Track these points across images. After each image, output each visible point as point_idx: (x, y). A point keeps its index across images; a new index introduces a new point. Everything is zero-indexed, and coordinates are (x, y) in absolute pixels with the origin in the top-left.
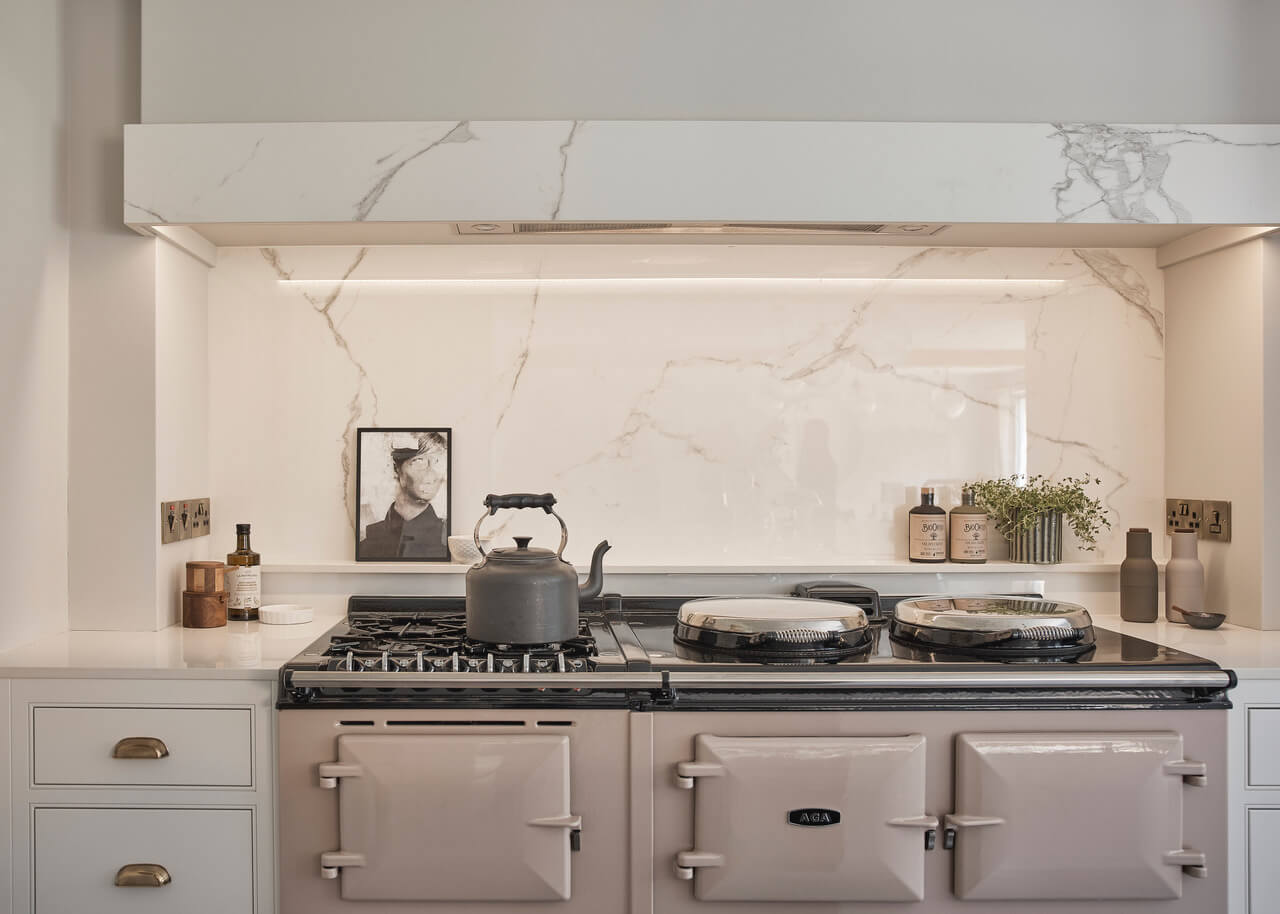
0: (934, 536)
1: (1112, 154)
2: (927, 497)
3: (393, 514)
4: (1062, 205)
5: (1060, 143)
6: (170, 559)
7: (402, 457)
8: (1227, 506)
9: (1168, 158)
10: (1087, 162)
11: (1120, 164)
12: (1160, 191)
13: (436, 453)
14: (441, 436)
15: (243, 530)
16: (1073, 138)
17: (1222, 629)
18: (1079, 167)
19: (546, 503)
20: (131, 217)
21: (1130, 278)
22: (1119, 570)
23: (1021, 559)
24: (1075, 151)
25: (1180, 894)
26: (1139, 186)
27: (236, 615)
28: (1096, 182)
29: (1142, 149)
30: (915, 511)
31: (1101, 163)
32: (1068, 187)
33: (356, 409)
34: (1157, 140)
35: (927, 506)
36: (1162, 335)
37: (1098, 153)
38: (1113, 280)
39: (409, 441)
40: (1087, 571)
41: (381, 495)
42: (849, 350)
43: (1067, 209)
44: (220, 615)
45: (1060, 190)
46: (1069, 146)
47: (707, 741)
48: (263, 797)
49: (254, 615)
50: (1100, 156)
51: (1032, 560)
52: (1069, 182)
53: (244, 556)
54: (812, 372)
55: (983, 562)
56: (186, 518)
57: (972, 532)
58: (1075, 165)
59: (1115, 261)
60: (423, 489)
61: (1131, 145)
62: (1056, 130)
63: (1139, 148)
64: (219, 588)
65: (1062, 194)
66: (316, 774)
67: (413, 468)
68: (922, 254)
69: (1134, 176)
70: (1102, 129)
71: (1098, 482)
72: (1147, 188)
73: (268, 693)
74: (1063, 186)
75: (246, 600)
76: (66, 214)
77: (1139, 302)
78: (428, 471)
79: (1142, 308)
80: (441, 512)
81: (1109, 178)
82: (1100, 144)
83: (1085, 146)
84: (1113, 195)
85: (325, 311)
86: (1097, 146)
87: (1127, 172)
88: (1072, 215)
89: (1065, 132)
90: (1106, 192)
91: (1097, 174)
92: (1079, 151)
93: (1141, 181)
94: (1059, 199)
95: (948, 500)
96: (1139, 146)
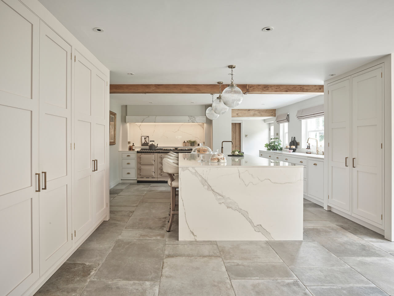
0: (185, 144)
2: (184, 141)
3: (144, 142)
5: (189, 117)
6: (129, 145)
7: (145, 138)
9: (196, 118)
11: (193, 119)
12: (196, 120)
13: (148, 138)
14: (148, 137)
15: (133, 144)
19: (154, 141)
20: (126, 122)
21: (201, 125)
27: (133, 150)
33: (142, 134)
35: (184, 142)
39: (146, 137)
41: (143, 141)
42: (179, 130)
43: (189, 122)
45: (189, 120)
47: (162, 155)
48: (136, 159)
49: (134, 150)
53: (133, 145)
55: (188, 146)
56: (129, 143)
57: (187, 144)
60: (147, 141)
64: (132, 148)
66: (139, 157)
67: (146, 139)
70: (191, 116)
71: (196, 140)
73: (136, 152)
75: (134, 149)
76: (122, 121)
78: (147, 139)
79: (202, 127)
80: (148, 142)
85: (139, 127)
90: (192, 121)
91: (191, 119)
95: (186, 142)
96: (194, 117)
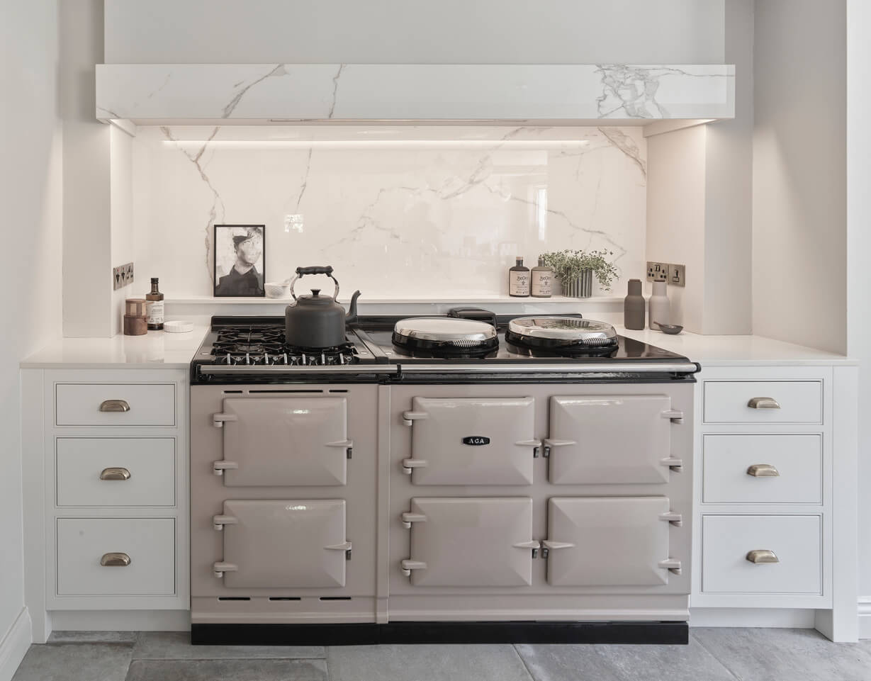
0: (523, 283)
1: (628, 81)
2: (519, 262)
3: (234, 271)
4: (601, 109)
5: (600, 75)
6: (117, 298)
7: (238, 240)
8: (683, 268)
9: (657, 84)
10: (615, 85)
11: (633, 86)
12: (654, 100)
13: (257, 239)
14: (260, 229)
15: (154, 281)
16: (607, 73)
17: (681, 334)
18: (610, 88)
19: (328, 271)
20: (100, 115)
21: (628, 143)
22: (624, 301)
23: (570, 295)
24: (608, 80)
25: (668, 481)
26: (643, 99)
27: (151, 327)
28: (619, 96)
29: (644, 79)
30: (513, 269)
31: (622, 86)
32: (605, 99)
33: (213, 214)
34: (652, 73)
35: (519, 267)
36: (645, 173)
37: (621, 80)
38: (620, 145)
39: (242, 232)
40: (606, 301)
41: (227, 262)
42: (478, 182)
43: (604, 111)
44: (145, 328)
45: (600, 101)
46: (605, 77)
47: (420, 401)
48: (181, 432)
49: (161, 327)
50: (622, 82)
51: (576, 296)
52: (605, 97)
53: (155, 296)
54: (457, 194)
55: (549, 297)
56: (123, 275)
57: (544, 281)
58: (608, 87)
59: (621, 134)
60: (250, 257)
61: (638, 76)
62: (598, 68)
63: (643, 78)
64: (144, 314)
65: (601, 103)
66: (212, 420)
67: (243, 247)
68: (517, 131)
69: (639, 94)
70: (623, 67)
71: (611, 253)
72: (647, 99)
73: (185, 376)
74: (602, 99)
75: (155, 320)
76: (62, 112)
77: (633, 155)
78: (253, 248)
79: (635, 159)
80: (259, 270)
81: (626, 95)
82: (622, 76)
83: (614, 77)
84: (628, 103)
85: (196, 161)
86: (620, 77)
87: (636, 91)
88: (606, 115)
89: (603, 69)
90: (625, 102)
91: (620, 92)
92: (611, 79)
93: (645, 95)
94: (599, 106)
95: (531, 263)
96: (643, 77)
